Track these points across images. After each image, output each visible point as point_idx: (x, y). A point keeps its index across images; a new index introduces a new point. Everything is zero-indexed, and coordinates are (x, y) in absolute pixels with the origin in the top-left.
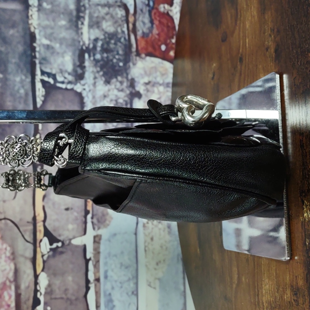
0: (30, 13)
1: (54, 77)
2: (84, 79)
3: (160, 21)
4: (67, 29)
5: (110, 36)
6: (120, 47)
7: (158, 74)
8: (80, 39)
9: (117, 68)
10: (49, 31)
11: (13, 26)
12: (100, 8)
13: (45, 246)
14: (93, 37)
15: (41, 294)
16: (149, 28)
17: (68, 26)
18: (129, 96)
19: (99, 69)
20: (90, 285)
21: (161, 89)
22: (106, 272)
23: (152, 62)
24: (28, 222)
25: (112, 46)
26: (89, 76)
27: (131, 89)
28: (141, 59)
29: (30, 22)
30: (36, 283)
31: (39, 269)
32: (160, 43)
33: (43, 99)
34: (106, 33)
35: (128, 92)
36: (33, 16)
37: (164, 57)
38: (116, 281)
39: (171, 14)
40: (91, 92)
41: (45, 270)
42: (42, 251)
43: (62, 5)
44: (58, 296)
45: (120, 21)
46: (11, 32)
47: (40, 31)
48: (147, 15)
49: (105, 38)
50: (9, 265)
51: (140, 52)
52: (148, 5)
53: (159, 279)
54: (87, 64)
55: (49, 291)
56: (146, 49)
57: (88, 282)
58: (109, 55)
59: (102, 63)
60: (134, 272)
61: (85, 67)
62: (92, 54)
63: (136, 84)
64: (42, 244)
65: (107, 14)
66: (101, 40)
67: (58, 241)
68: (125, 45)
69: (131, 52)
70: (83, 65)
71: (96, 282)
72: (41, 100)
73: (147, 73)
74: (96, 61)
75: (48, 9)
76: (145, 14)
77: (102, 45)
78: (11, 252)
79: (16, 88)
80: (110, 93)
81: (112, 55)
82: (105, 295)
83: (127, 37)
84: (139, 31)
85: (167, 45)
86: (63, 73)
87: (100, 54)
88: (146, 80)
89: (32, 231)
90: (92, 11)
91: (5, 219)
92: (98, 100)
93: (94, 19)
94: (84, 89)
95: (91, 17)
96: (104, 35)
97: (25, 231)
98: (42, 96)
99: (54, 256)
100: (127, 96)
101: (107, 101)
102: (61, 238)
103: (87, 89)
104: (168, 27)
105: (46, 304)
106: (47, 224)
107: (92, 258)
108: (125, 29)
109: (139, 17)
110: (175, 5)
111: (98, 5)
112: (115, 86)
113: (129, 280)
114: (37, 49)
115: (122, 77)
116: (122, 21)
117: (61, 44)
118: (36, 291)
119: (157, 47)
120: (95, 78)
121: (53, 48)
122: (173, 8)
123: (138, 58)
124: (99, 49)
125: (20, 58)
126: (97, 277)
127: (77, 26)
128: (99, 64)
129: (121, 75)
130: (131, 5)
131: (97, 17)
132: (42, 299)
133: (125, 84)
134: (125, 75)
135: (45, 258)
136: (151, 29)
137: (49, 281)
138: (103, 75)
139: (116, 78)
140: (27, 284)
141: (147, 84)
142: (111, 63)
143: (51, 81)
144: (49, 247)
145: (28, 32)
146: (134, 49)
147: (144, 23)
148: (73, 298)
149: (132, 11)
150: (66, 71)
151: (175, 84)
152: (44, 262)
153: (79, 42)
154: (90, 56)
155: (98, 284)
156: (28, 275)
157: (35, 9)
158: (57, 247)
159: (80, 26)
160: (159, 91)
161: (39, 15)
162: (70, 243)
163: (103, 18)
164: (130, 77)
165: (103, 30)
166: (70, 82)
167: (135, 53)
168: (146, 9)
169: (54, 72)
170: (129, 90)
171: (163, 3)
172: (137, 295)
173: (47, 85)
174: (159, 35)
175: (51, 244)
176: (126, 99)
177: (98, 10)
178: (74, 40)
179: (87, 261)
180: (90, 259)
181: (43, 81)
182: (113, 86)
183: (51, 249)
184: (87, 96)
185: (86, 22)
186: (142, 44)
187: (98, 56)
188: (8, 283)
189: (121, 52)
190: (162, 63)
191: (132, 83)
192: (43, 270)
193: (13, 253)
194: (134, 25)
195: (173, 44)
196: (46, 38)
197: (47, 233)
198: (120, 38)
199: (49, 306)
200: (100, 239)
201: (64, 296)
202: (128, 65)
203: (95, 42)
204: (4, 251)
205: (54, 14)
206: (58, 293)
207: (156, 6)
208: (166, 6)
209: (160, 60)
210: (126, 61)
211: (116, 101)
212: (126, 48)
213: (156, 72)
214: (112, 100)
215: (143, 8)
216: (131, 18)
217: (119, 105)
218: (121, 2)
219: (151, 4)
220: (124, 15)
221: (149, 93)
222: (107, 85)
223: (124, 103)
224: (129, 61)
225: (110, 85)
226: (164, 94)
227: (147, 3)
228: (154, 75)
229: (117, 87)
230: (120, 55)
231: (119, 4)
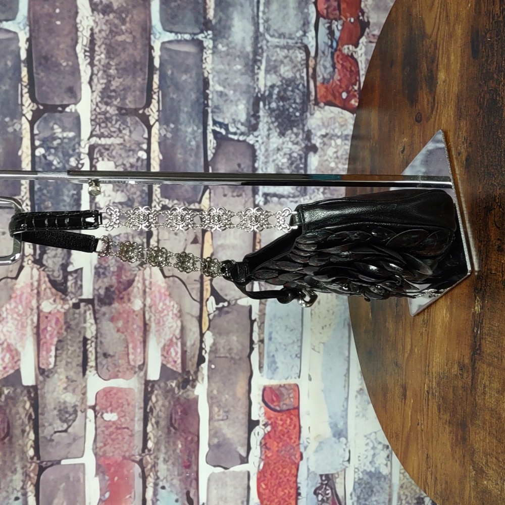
0: (205, 56)
1: (226, 127)
2: (258, 130)
3: (342, 65)
4: (242, 74)
5: (288, 82)
6: (298, 94)
7: (337, 124)
8: (255, 86)
9: (293, 118)
10: (223, 76)
11: (186, 71)
12: (278, 50)
13: (211, 305)
14: (269, 84)
15: (206, 352)
16: (330, 73)
17: (243, 71)
18: (304, 150)
19: (273, 119)
20: (254, 346)
21: (339, 141)
22: (270, 333)
23: (332, 112)
24: (195, 280)
25: (289, 93)
26: (263, 127)
27: (306, 142)
28: (320, 109)
29: (204, 66)
30: (202, 341)
31: (205, 328)
32: (341, 90)
33: (214, 151)
34: (284, 78)
35: (303, 145)
36: (207, 59)
37: (345, 106)
38: (280, 343)
39: (355, 56)
40: (264, 144)
41: (210, 329)
42: (209, 310)
43: (238, 48)
44: (222, 355)
45: (299, 65)
46: (184, 77)
47: (214, 77)
48: (329, 58)
49: (282, 85)
50: (176, 322)
51: (319, 101)
52: (331, 46)
53: (323, 343)
54: (261, 113)
55: (214, 350)
56: (326, 97)
57: (252, 342)
58: (285, 103)
59: (277, 112)
60: (299, 335)
61: (259, 117)
62: (267, 103)
63: (312, 137)
64: (208, 302)
65: (286, 57)
66: (278, 87)
67: (224, 301)
68: (303, 93)
69: (309, 100)
70: (257, 115)
71: (260, 343)
72: (212, 153)
73: (325, 125)
74: (271, 110)
75: (224, 52)
76: (327, 57)
77: (279, 92)
78: (178, 309)
79: (188, 139)
80: (284, 146)
81: (288, 104)
82: (268, 357)
83: (306, 84)
84: (319, 76)
85: (348, 92)
86: (236, 123)
87: (276, 102)
88: (323, 132)
89: (199, 290)
90: (270, 53)
91: (173, 276)
92: (271, 154)
93: (272, 63)
94: (257, 141)
95: (268, 61)
96: (281, 81)
97: (193, 289)
98: (213, 148)
99: (219, 315)
100: (302, 149)
101: (281, 155)
102: (227, 298)
103: (260, 141)
104: (351, 71)
105: (210, 361)
106: (213, 283)
107: (258, 320)
108: (304, 75)
109: (320, 61)
110: (360, 45)
111: (277, 46)
112: (290, 138)
113: (294, 342)
114: (210, 96)
115: (298, 129)
116: (302, 65)
117: (235, 91)
118: (201, 349)
119: (337, 94)
120: (269, 129)
121: (226, 95)
122: (358, 49)
123: (316, 107)
124: (275, 96)
125: (192, 106)
126: (261, 339)
127: (253, 71)
128: (274, 114)
129: (297, 126)
130: (312, 46)
131: (275, 61)
132: (207, 357)
133: (301, 136)
134: (301, 126)
135: (211, 317)
136: (332, 75)
137: (214, 340)
138: (278, 126)
139: (292, 129)
140: (193, 342)
141: (324, 136)
142: (287, 113)
143: (223, 132)
144: (215, 306)
145: (202, 77)
146: (312, 98)
147: (325, 68)
148: (237, 357)
149: (313, 54)
150: (239, 121)
151: (354, 137)
152: (210, 321)
153: (255, 88)
154: (265, 105)
155: (262, 345)
156: (194, 333)
157: (210, 51)
158: (223, 307)
159: (256, 71)
160: (336, 144)
161: (213, 58)
162: (236, 303)
163: (282, 62)
164: (306, 129)
165: (280, 75)
166: (242, 134)
167: (313, 102)
168: (328, 51)
169: (226, 122)
170: (304, 143)
171: (348, 44)
172: (300, 358)
173: (219, 136)
174: (340, 81)
175: (217, 303)
176: (301, 152)
177: (277, 52)
178: (249, 86)
179: (252, 322)
180: (255, 320)
181: (214, 132)
182: (288, 139)
183: (217, 309)
184: (260, 148)
185: (263, 67)
186: (322, 91)
187: (274, 105)
188: (174, 340)
189: (298, 101)
190: (342, 113)
191: (308, 136)
192: (208, 329)
193: (180, 311)
194: (314, 70)
195: (356, 91)
196: (219, 84)
197: (214, 292)
198: (299, 85)
199: (213, 364)
200: (266, 301)
201: (228, 355)
202: (305, 114)
203: (271, 90)
204: (172, 308)
205: (229, 57)
206: (222, 352)
207: (340, 47)
208: (351, 47)
209: (340, 110)
210: (304, 111)
211: (290, 155)
212: (304, 95)
213: (334, 123)
214: (285, 154)
215: (325, 50)
216: (312, 61)
217: (293, 159)
218: (302, 43)
219: (335, 44)
220: (304, 58)
221: (325, 147)
222: (281, 137)
223: (299, 157)
224: (307, 111)
225: (285, 137)
226: (341, 148)
227: (330, 43)
228: (333, 127)
229: (292, 139)
230: (297, 104)
231: (299, 45)
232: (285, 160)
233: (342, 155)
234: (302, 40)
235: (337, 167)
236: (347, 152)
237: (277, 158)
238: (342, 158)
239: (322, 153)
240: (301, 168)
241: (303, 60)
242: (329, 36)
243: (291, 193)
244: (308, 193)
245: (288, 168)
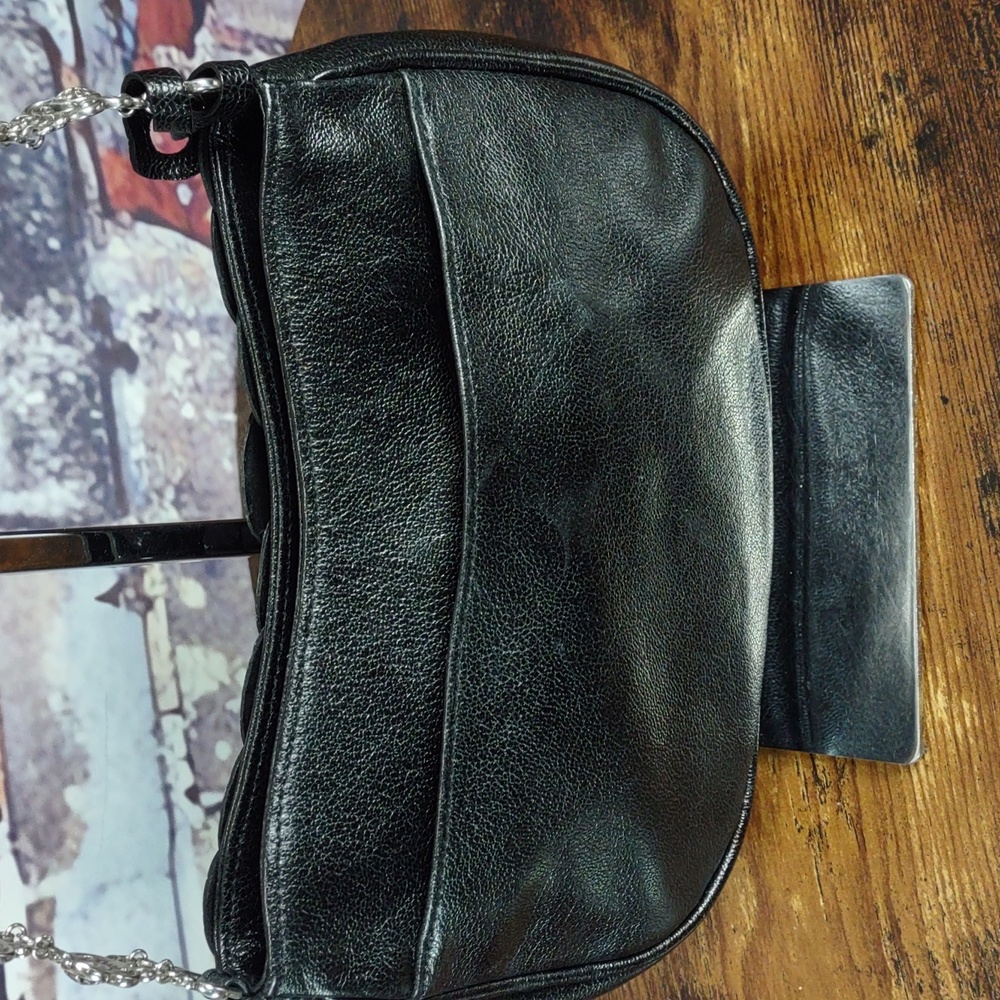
6: (44, 179)
7: (179, 283)
9: (41, 257)
18: (96, 361)
21: (194, 337)
23: (158, 242)
25: (15, 175)
27: (98, 336)
28: (121, 231)
35: (90, 346)
45: (33, 86)
51: (114, 204)
52: (119, 42)
56: (132, 195)
58: (7, 206)
63: (114, 318)
68: (61, 175)
69: (85, 203)
73: (146, 282)
76: (113, 71)
80: (29, 348)
81: (18, 210)
83: (64, 149)
84: (100, 128)
88: (144, 304)
100: (88, 360)
101: (20, 381)
109: (95, 80)
110: (200, 54)
112: (44, 322)
115: (63, 292)
116: (41, 88)
119: (164, 190)
122: (195, 64)
123: (108, 224)
129: (60, 284)
130: (63, 34)
133: (76, 317)
134: (72, 283)
139: (44, 294)
141: (149, 318)
146: (92, 193)
149: (68, 56)
160: (186, 344)
164: (89, 294)
167: (98, 207)
168: (114, 56)
170: (92, 339)
171: (165, 43)
176: (86, 370)
186: (118, 176)
189: (47, 200)
190: (188, 250)
191: (100, 315)
198: (42, 150)
200: (51, 916)
202: (77, 247)
207: (144, 47)
208: (174, 51)
209: (179, 238)
210: (72, 234)
211: (52, 377)
212: (64, 184)
213: (172, 279)
214: (35, 376)
215: (102, 50)
216: (70, 79)
217: (65, 392)
218: (28, 19)
219: (128, 38)
220: (45, 65)
221: (159, 353)
222: (11, 319)
223: (81, 386)
224: (82, 236)
225: (25, 319)
226: (203, 358)
227: (113, 32)
228: (168, 289)
229: (50, 327)
230: (46, 209)
231: (21, 24)
232: (38, 397)
233: (209, 380)
234: (26, 10)
235: (203, 420)
236: (221, 372)
237: (10, 392)
238: (211, 391)
239: (152, 372)
240: (97, 423)
241: (44, 72)
242: (108, 10)
243: (75, 511)
244: (132, 508)
245: (53, 423)
